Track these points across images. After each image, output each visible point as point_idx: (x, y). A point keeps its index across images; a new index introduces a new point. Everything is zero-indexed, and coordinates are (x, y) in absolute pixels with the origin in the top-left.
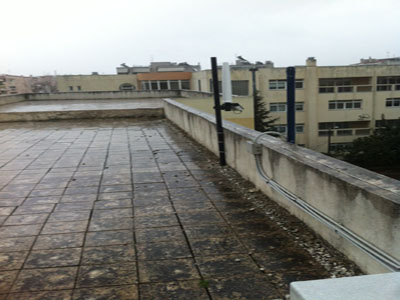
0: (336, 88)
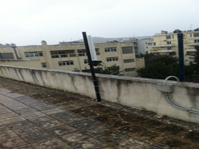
0: (60, 55)
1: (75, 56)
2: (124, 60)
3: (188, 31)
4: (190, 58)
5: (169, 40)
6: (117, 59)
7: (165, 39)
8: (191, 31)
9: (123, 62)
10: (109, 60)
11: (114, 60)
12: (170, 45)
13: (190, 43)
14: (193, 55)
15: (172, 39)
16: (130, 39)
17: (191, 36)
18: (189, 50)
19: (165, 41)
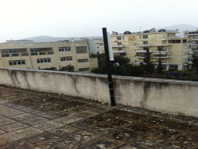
0: (11, 54)
1: (27, 54)
2: (78, 60)
3: (138, 33)
4: (140, 59)
5: (119, 41)
6: (71, 59)
7: (116, 40)
8: (140, 33)
9: (77, 61)
10: (63, 59)
11: (68, 59)
12: (121, 46)
13: (140, 44)
14: (142, 56)
15: (122, 40)
16: (82, 38)
17: (140, 38)
18: (139, 51)
19: (116, 41)
